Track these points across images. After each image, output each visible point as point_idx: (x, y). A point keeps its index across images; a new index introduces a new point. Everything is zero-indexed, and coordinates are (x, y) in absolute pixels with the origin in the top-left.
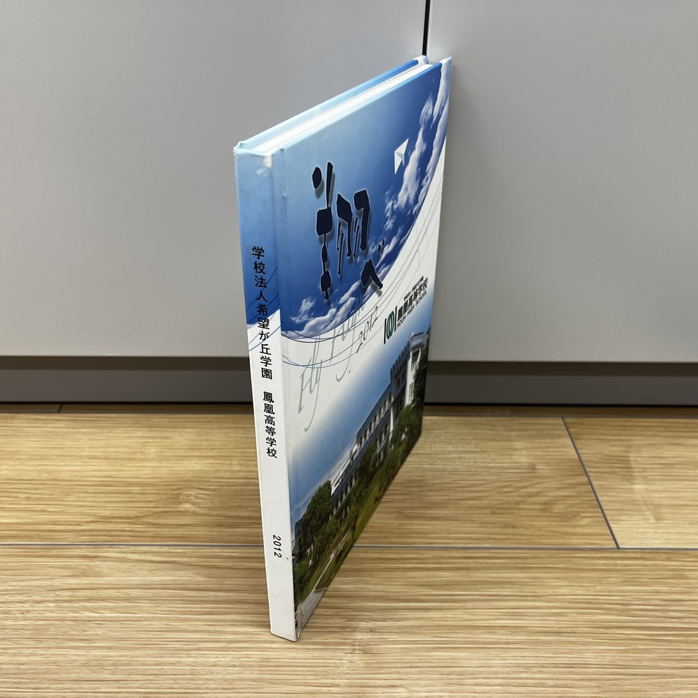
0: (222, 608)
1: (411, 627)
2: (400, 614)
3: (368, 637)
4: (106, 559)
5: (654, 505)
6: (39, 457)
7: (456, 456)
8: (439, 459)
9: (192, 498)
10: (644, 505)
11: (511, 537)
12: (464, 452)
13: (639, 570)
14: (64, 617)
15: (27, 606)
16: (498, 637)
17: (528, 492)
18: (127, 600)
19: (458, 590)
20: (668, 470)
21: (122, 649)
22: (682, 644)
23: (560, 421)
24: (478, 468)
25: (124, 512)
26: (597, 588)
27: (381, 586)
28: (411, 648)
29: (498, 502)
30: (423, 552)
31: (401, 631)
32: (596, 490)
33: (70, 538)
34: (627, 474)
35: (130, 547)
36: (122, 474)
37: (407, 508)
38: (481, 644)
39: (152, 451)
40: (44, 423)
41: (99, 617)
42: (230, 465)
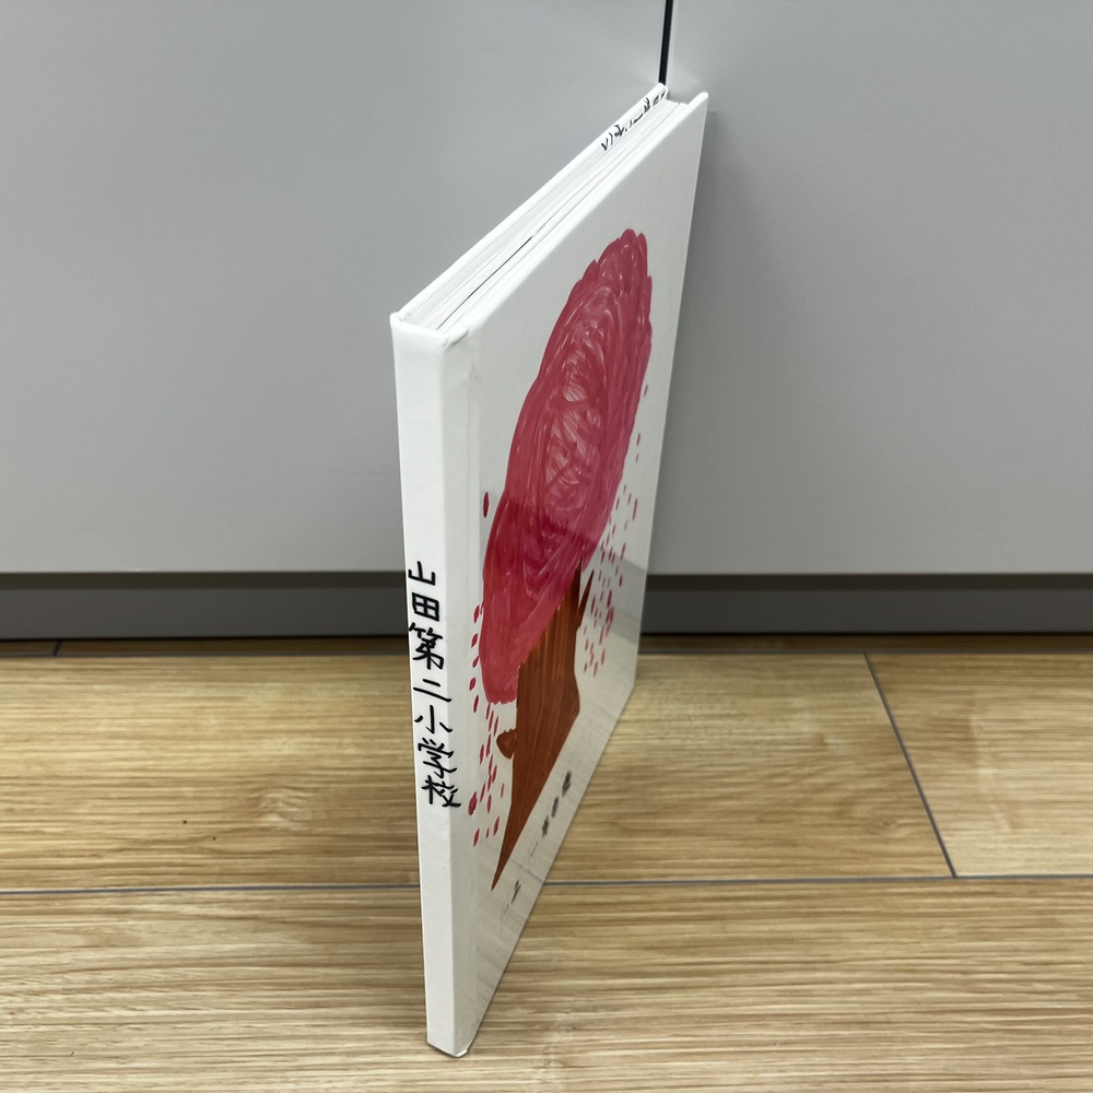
0: (336, 995)
1: (637, 1020)
2: (617, 999)
3: (571, 1038)
4: (145, 915)
5: (1009, 802)
6: (26, 737)
7: (699, 723)
8: (672, 728)
9: (280, 804)
10: (992, 802)
11: (789, 861)
12: (713, 717)
13: (985, 914)
14: (81, 1019)
15: (18, 1001)
16: (772, 1033)
17: (814, 784)
18: (183, 985)
19: (709, 954)
20: (1030, 742)
21: (177, 1072)
22: (1053, 1037)
23: (860, 660)
24: (736, 743)
25: (168, 831)
26: (924, 945)
27: (587, 951)
28: (637, 1057)
29: (768, 802)
30: (650, 890)
31: (622, 1026)
32: (920, 779)
33: (83, 880)
34: (965, 749)
35: (183, 893)
36: (165, 765)
37: (625, 815)
38: (747, 1045)
39: (212, 723)
40: (30, 676)
41: (138, 1017)
42: (340, 745)
